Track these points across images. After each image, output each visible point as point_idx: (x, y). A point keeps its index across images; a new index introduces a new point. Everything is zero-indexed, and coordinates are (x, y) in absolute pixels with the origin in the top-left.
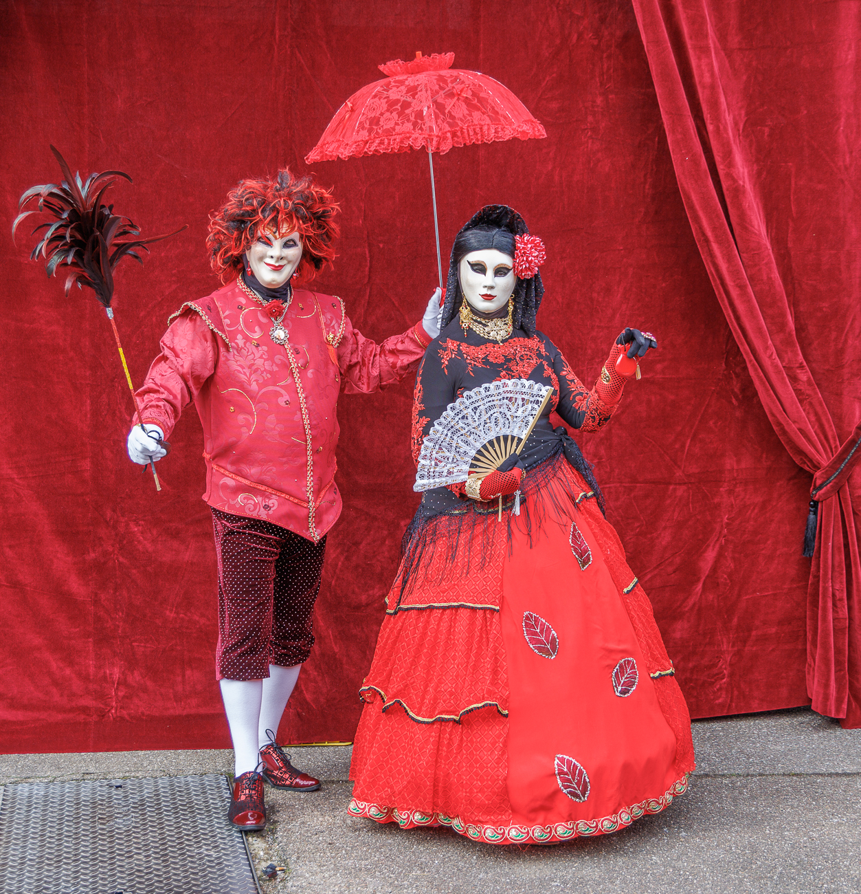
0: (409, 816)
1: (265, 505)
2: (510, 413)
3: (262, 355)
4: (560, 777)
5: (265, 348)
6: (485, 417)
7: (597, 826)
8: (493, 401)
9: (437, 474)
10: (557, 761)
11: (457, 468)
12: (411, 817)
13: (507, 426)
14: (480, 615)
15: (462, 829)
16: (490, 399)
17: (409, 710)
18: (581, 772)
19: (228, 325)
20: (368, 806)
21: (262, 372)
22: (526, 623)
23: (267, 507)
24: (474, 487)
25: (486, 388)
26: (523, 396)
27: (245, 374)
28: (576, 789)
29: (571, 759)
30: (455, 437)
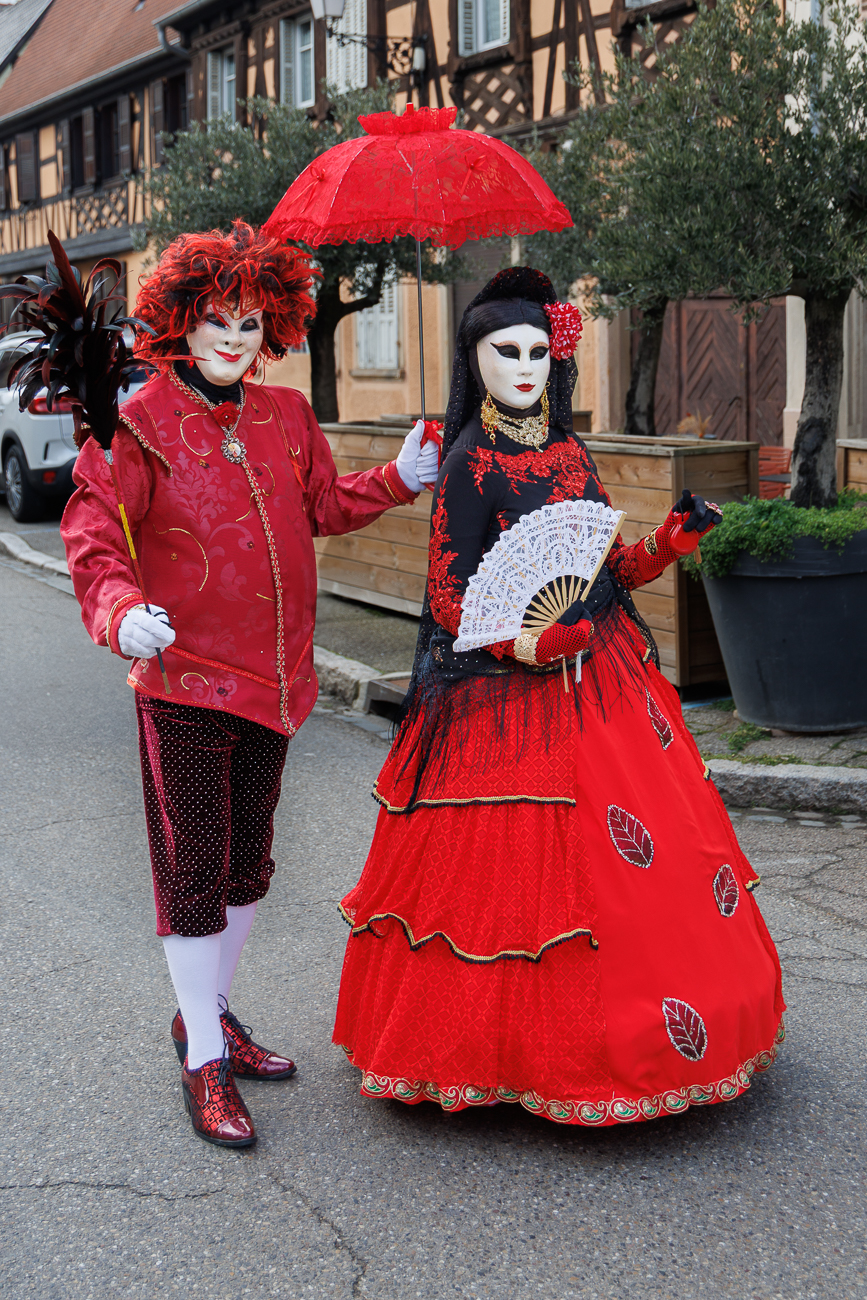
0: (457, 1094)
1: (220, 689)
2: (573, 546)
3: (213, 480)
4: (671, 1029)
5: (217, 469)
6: (543, 551)
7: (714, 1090)
8: (555, 528)
9: (484, 628)
10: (665, 1007)
11: (509, 619)
12: (461, 1094)
13: (570, 562)
14: (549, 812)
15: (538, 1107)
16: (552, 526)
17: (454, 946)
18: (697, 1020)
19: (164, 440)
20: (393, 1081)
21: (215, 504)
22: (611, 820)
23: (221, 691)
24: (527, 647)
25: (546, 511)
26: (590, 524)
27: (191, 507)
28: (690, 1044)
29: (683, 1003)
30: (507, 577)
